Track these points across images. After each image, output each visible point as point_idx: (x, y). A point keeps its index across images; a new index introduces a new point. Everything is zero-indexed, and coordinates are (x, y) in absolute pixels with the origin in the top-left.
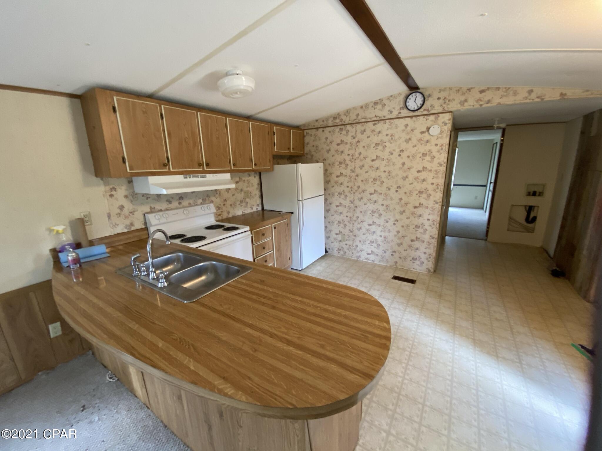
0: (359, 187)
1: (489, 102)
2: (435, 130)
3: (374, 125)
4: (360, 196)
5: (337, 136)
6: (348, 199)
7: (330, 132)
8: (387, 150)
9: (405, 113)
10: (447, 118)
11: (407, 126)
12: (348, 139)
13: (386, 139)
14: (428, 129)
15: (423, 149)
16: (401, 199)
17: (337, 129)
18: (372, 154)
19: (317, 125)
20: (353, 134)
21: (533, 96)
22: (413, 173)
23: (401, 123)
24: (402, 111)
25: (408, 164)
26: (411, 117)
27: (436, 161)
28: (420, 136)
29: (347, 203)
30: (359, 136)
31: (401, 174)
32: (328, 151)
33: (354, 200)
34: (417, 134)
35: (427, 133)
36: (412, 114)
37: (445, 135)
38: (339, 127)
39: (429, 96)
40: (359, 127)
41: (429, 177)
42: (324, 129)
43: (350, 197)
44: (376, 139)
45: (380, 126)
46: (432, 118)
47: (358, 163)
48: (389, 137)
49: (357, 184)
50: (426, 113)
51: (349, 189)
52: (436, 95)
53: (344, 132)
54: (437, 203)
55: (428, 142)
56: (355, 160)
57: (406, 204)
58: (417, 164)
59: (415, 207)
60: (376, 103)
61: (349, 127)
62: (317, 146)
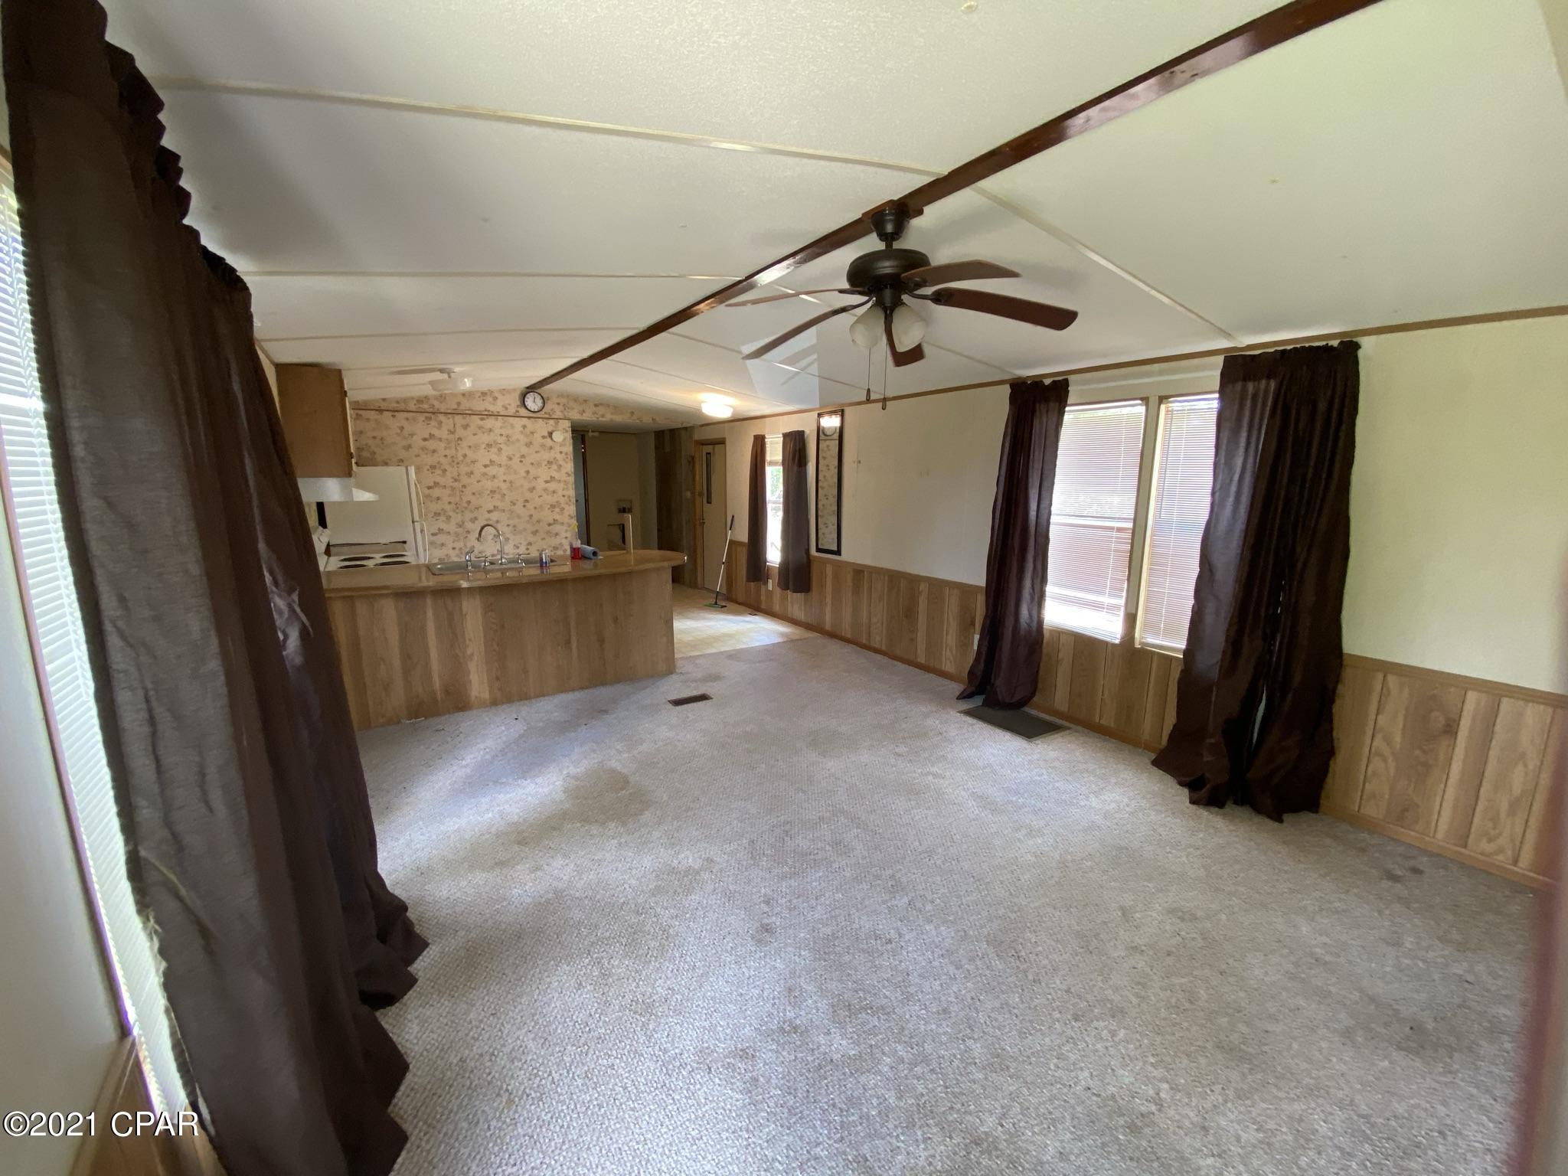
0: (469, 502)
1: (603, 416)
2: (558, 436)
3: (482, 419)
4: (471, 516)
5: (421, 428)
6: (453, 522)
7: (407, 419)
8: (504, 454)
9: (523, 412)
10: (567, 424)
11: (524, 427)
12: (443, 433)
13: (500, 440)
14: (550, 434)
15: (546, 456)
16: (531, 516)
17: (421, 418)
18: (483, 457)
19: (384, 405)
20: (451, 427)
21: (635, 417)
22: (540, 484)
23: (518, 423)
24: (519, 409)
25: (533, 472)
26: (529, 418)
27: (564, 471)
28: (541, 440)
29: (452, 527)
30: (460, 432)
31: (527, 485)
32: (408, 448)
33: (463, 523)
34: (538, 439)
35: (549, 440)
36: (531, 415)
37: (568, 444)
38: (427, 415)
39: (548, 399)
40: (459, 419)
41: (558, 487)
42: (396, 413)
43: (456, 518)
44: (486, 438)
45: (489, 423)
46: (552, 422)
47: (464, 469)
48: (504, 438)
49: (465, 499)
50: (547, 416)
51: (453, 506)
52: (555, 400)
53: (433, 423)
54: (572, 518)
55: (551, 448)
56: (458, 463)
57: (538, 522)
58: (544, 473)
59: (550, 525)
60: (484, 394)
61: (442, 417)
62: (382, 439)
